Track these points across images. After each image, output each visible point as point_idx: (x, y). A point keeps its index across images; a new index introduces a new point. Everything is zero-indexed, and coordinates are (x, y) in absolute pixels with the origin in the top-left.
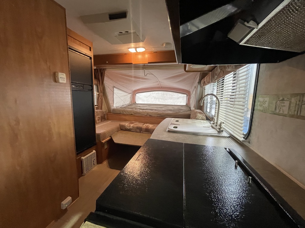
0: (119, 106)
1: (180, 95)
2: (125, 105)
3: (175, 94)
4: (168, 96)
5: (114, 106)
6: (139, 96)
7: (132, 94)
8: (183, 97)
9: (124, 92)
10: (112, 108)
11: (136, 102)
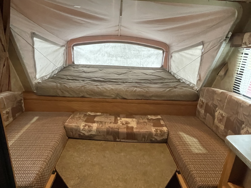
0: (46, 76)
1: (152, 51)
2: (56, 69)
3: (144, 49)
4: (132, 52)
5: (38, 76)
6: (79, 50)
7: (66, 46)
8: (157, 54)
9: (52, 45)
10: (34, 82)
11: (73, 63)
